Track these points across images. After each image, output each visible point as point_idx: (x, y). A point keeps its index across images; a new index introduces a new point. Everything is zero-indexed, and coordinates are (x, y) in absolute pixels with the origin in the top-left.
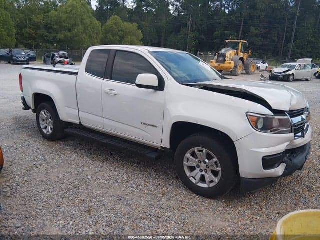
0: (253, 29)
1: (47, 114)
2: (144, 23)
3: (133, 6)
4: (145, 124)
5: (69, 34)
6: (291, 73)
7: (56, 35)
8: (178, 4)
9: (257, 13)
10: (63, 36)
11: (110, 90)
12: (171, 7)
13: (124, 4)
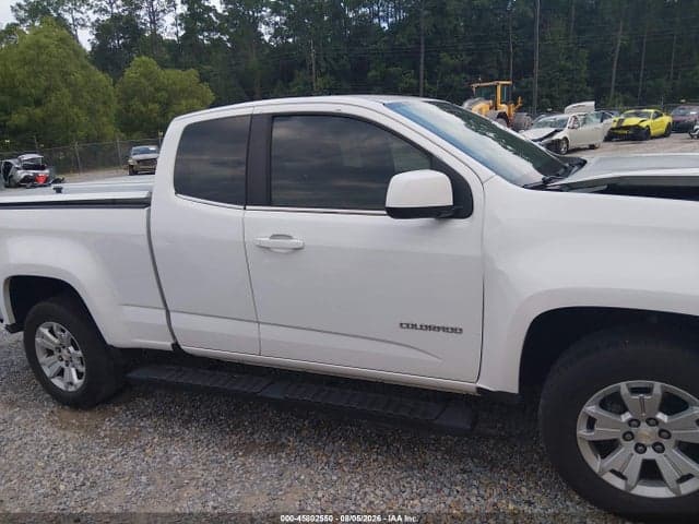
0: (445, 58)
1: (59, 333)
2: (209, 67)
3: (177, 34)
4: (414, 326)
5: (38, 111)
6: (561, 138)
7: (7, 117)
8: (278, 19)
9: (450, 22)
10: (23, 116)
11: (274, 237)
12: (263, 29)
13: (155, 30)
